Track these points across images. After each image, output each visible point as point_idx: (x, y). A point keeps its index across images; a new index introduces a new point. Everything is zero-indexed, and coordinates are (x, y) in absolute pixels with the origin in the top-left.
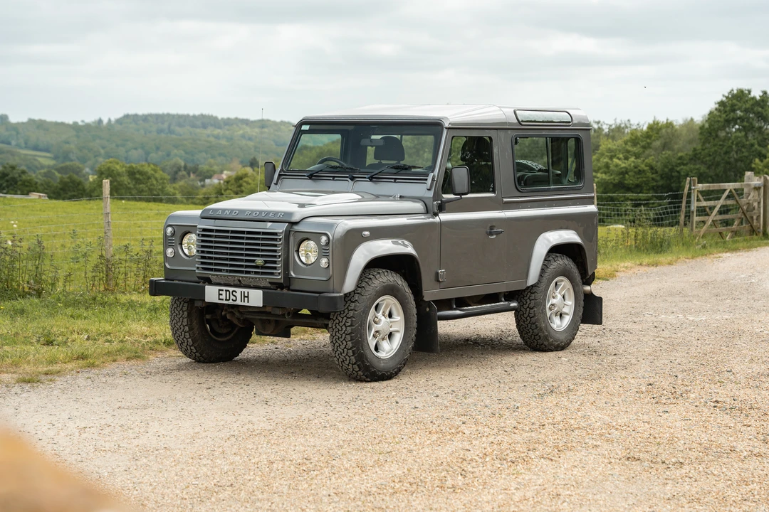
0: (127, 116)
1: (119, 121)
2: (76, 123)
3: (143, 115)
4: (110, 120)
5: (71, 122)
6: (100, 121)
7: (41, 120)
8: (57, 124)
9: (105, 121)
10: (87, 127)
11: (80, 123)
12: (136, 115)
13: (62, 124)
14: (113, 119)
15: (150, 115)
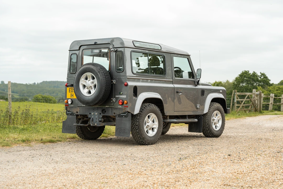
0: (44, 82)
1: (40, 83)
2: (26, 84)
3: (49, 81)
4: (38, 83)
5: (25, 84)
6: (35, 83)
7: (15, 83)
8: (20, 84)
9: (36, 83)
10: (30, 85)
11: (28, 84)
12: (47, 81)
13: (22, 84)
14: (39, 83)
15: (51, 82)
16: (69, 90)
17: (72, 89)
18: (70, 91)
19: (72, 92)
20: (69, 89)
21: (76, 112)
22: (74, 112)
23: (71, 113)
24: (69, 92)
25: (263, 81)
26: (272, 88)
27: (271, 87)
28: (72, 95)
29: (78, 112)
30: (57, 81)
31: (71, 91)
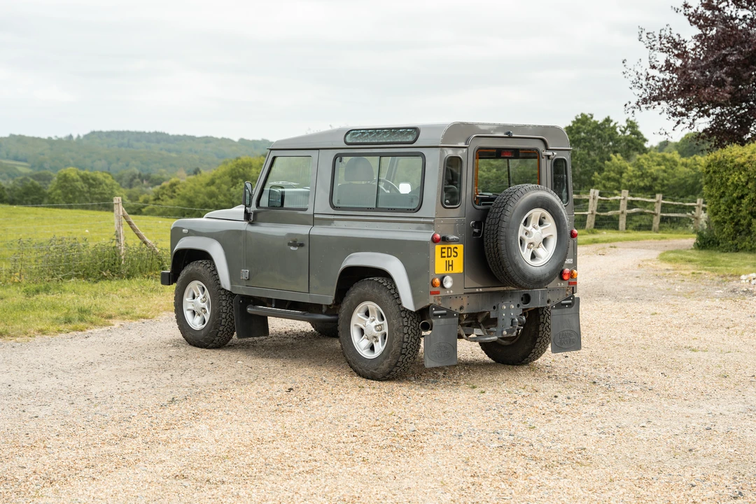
0: (93, 133)
1: (86, 136)
2: (50, 138)
3: (107, 132)
4: (79, 136)
5: (46, 138)
6: (71, 137)
7: (20, 135)
8: (33, 138)
9: (75, 136)
10: (60, 140)
11: (54, 138)
12: (101, 132)
13: (39, 138)
14: (81, 135)
15: (113, 132)
16: (442, 253)
17: (448, 248)
18: (443, 255)
19: (448, 257)
20: (442, 248)
21: (458, 308)
22: (453, 309)
23: (445, 312)
24: (442, 257)
25: (629, 141)
26: (645, 159)
27: (644, 155)
28: (449, 266)
29: (465, 306)
30: (128, 132)
31: (445, 255)
